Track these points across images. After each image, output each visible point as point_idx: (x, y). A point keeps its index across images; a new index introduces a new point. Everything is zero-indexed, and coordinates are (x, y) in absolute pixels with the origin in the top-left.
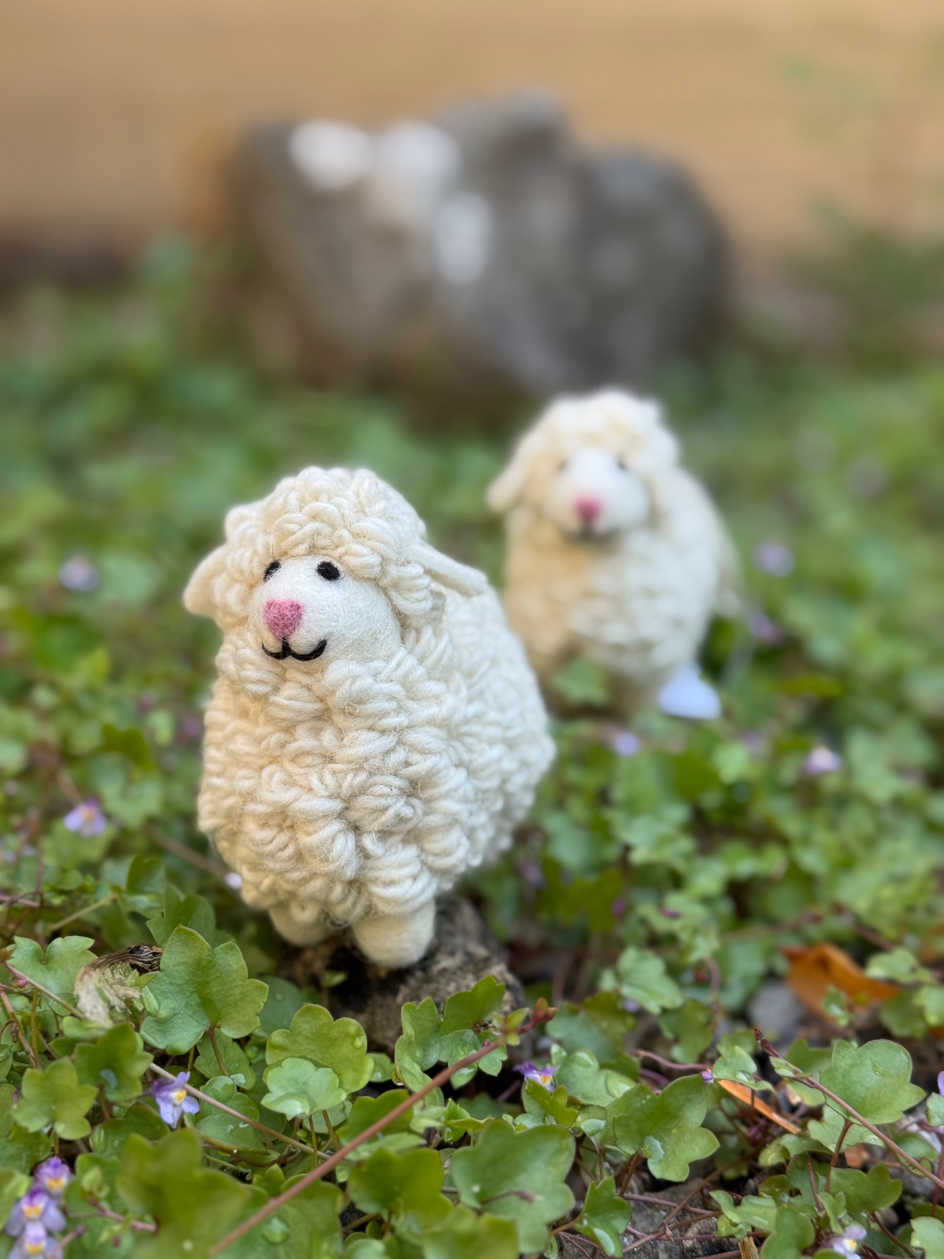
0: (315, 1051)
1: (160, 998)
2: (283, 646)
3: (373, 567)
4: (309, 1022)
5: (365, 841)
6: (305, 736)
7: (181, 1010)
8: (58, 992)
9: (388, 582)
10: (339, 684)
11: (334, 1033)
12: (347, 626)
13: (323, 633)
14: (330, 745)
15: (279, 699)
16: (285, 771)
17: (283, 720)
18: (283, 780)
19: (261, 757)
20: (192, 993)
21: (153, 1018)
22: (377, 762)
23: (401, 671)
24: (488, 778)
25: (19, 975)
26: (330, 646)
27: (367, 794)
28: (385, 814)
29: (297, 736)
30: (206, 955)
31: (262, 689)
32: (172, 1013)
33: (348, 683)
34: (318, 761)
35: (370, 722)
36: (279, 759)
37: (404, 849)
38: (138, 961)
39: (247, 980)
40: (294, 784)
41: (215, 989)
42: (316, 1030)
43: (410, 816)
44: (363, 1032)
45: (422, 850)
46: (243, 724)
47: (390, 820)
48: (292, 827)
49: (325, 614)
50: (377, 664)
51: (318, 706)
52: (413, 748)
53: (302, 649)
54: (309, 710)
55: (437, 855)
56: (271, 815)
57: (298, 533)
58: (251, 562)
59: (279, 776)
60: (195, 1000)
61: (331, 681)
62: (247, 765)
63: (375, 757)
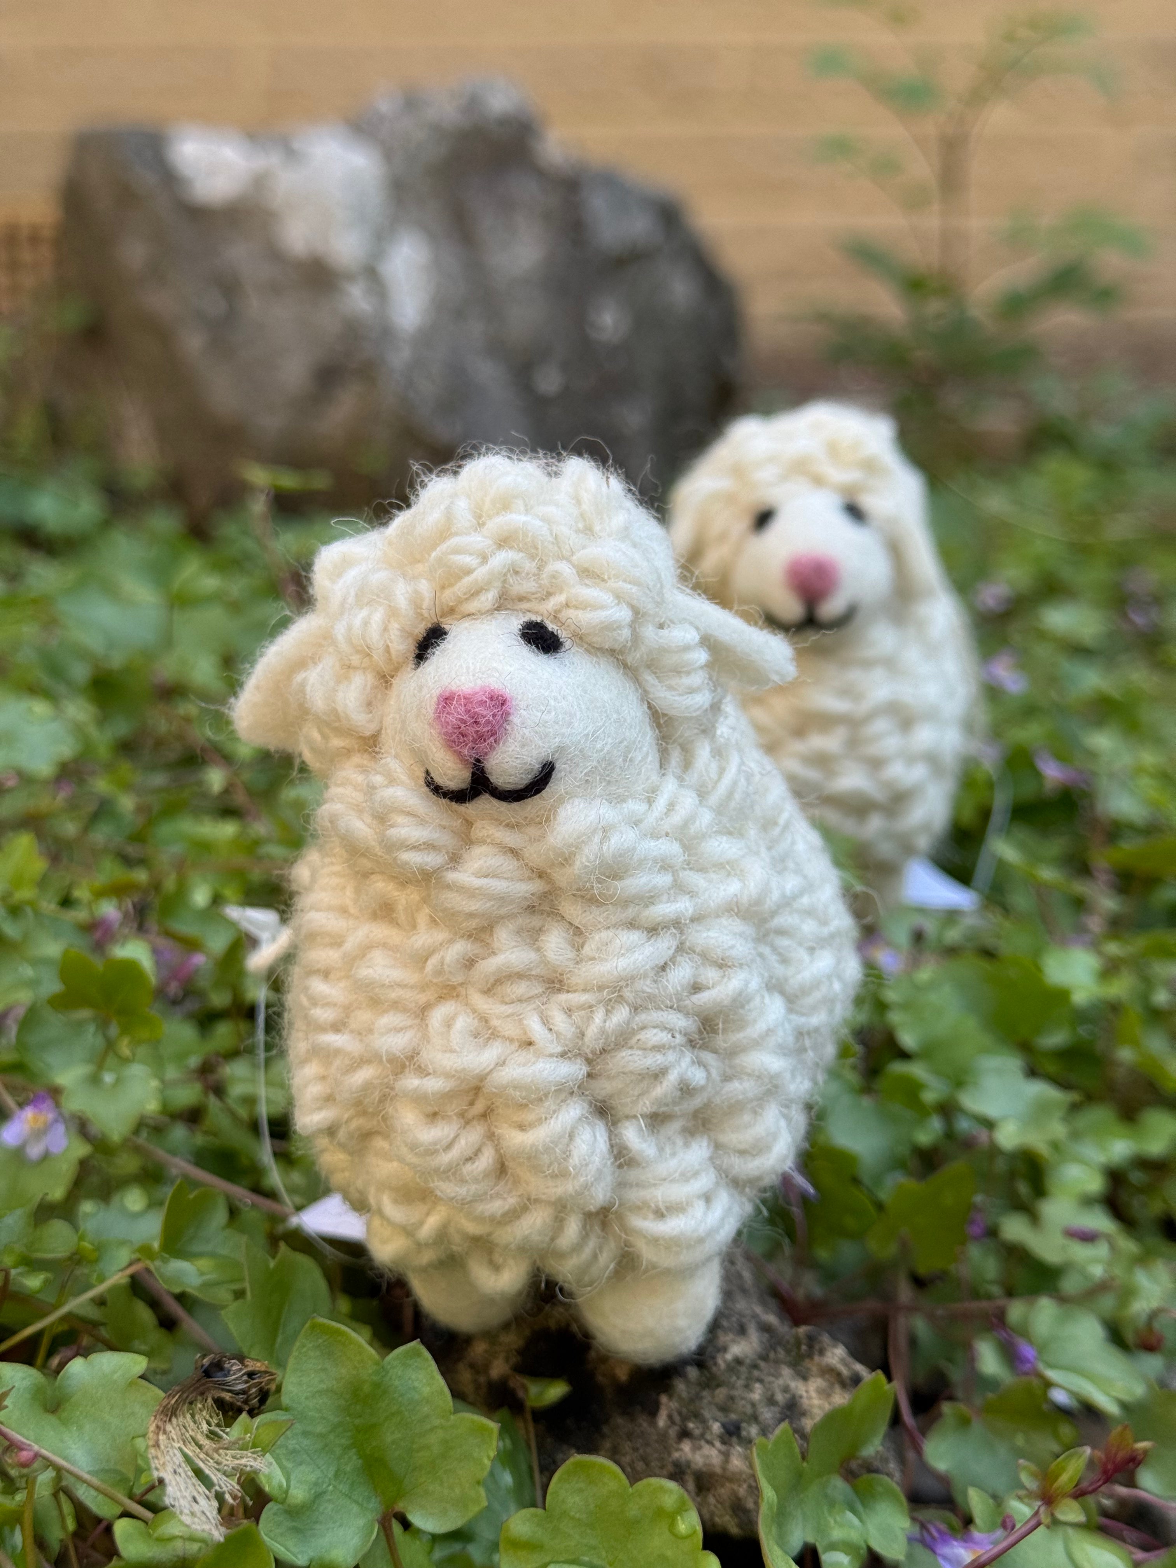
0: (595, 1548)
1: (289, 1465)
2: (473, 774)
3: (619, 627)
4: (581, 1490)
5: (627, 1134)
6: (514, 944)
7: (329, 1485)
8: (91, 1469)
9: (642, 656)
10: (583, 842)
11: (633, 1510)
12: (588, 735)
13: (550, 747)
14: (561, 958)
15: (464, 876)
16: (474, 1011)
17: (471, 915)
18: (472, 1028)
19: (423, 988)
20: (346, 1448)
21: (280, 1506)
22: (647, 986)
23: (677, 818)
24: (814, 1009)
25: (20, 1441)
26: (560, 771)
27: (629, 1045)
28: (661, 1082)
29: (496, 945)
30: (370, 1371)
31: (431, 860)
32: (313, 1491)
33: (596, 839)
34: (538, 989)
35: (631, 912)
36: (462, 991)
37: (687, 1145)
38: (223, 1390)
39: (452, 1417)
40: (494, 1035)
41: (389, 1438)
42: (596, 1506)
43: (703, 1082)
44: (690, 1504)
45: (718, 1146)
46: (380, 931)
47: (672, 1093)
48: (484, 1116)
49: (549, 712)
50: (635, 806)
51: (536, 886)
52: (706, 958)
53: (512, 779)
54: (519, 895)
55: (742, 1153)
56: (448, 1096)
57: (479, 570)
58: (386, 629)
59: (463, 1022)
60: (352, 1462)
61: (567, 836)
62: (396, 1005)
63: (645, 976)
